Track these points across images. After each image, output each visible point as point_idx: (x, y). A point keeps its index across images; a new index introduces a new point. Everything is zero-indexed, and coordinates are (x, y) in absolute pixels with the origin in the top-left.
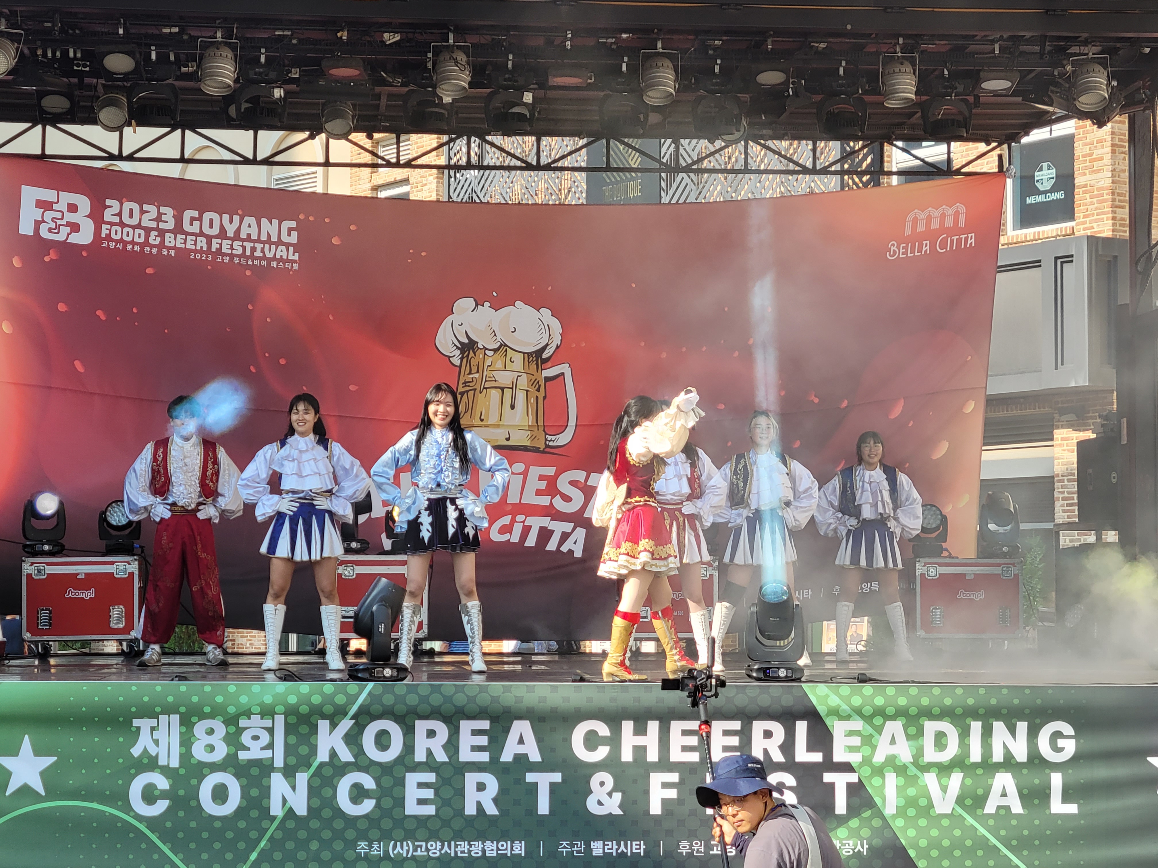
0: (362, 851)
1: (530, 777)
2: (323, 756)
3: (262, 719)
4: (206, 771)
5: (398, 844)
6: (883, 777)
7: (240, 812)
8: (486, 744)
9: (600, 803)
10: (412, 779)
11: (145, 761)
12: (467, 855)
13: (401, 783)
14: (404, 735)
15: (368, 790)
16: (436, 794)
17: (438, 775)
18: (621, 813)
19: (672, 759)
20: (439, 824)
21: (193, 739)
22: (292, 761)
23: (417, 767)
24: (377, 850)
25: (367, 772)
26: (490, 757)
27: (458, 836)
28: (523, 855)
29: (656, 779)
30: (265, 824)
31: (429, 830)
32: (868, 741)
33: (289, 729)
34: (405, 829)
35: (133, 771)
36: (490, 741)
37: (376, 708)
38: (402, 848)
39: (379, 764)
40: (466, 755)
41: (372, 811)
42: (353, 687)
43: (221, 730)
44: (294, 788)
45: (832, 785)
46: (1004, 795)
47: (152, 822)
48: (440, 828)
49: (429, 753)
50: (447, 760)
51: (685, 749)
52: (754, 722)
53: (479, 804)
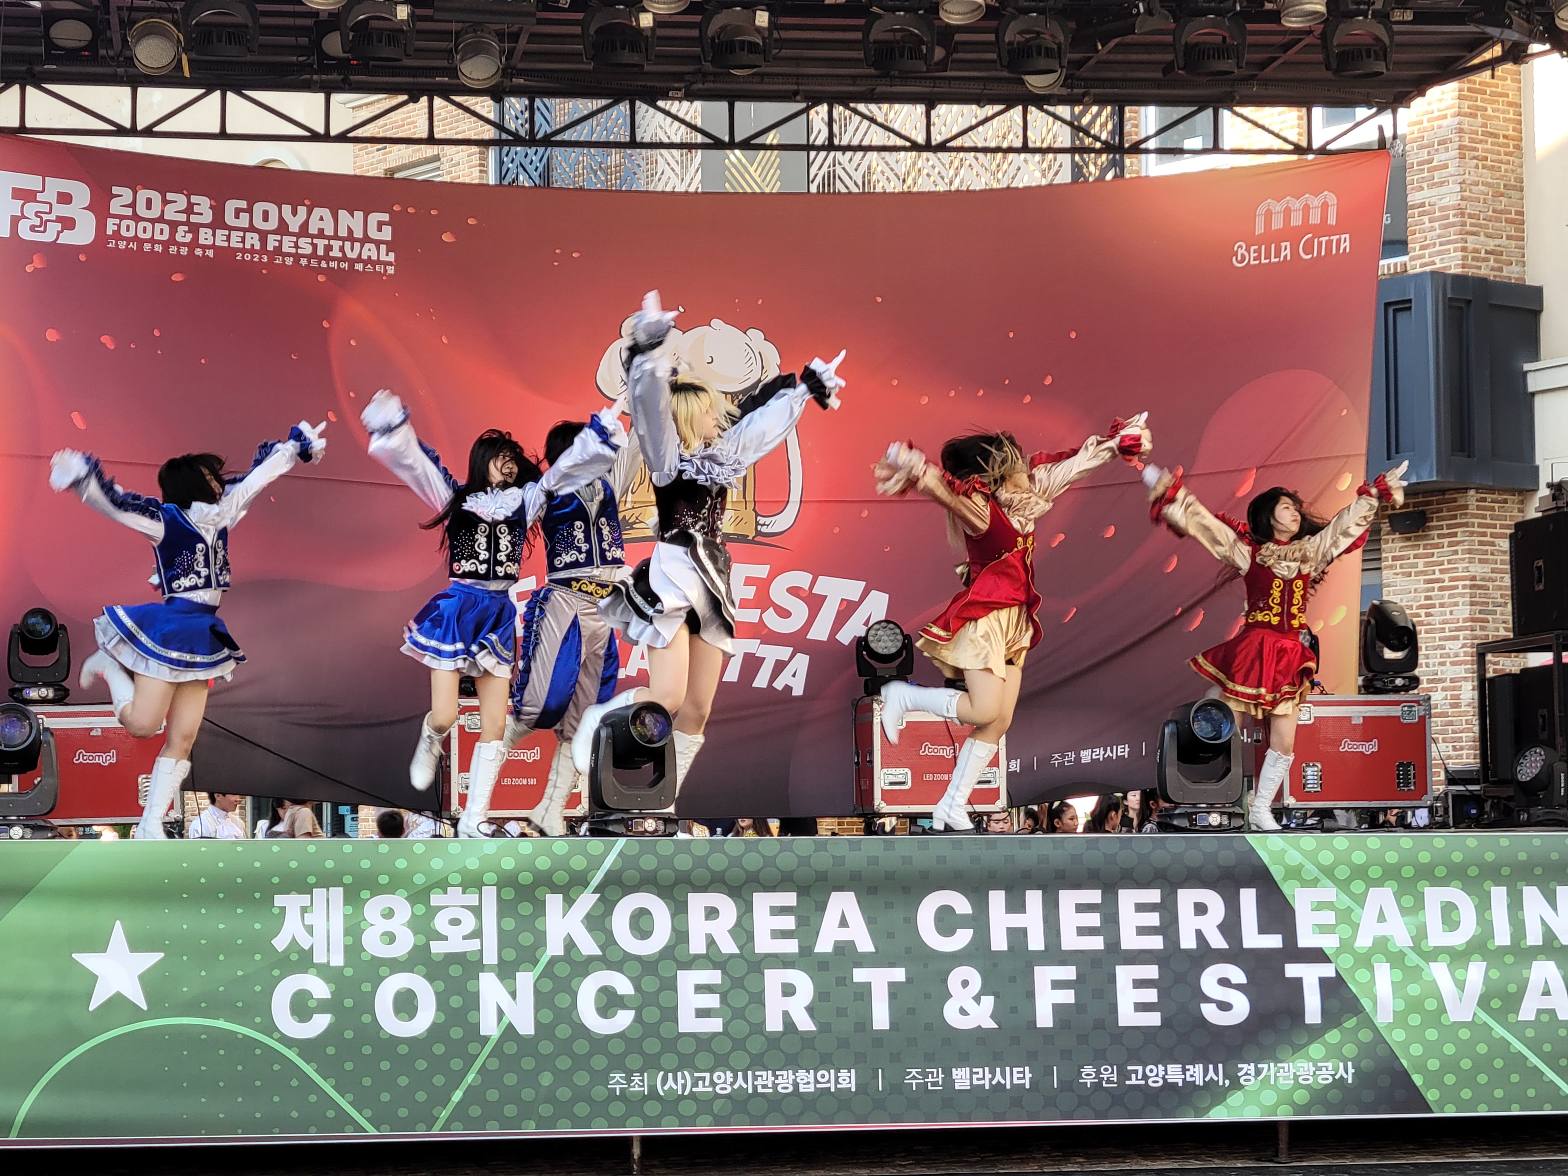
0: (618, 1087)
1: (860, 975)
2: (555, 947)
3: (464, 893)
4: (383, 971)
5: (670, 1075)
6: (1371, 969)
7: (436, 1032)
8: (793, 927)
9: (963, 1012)
10: (687, 979)
11: (294, 957)
12: (771, 1091)
13: (671, 985)
14: (673, 917)
15: (622, 997)
16: (723, 1000)
17: (724, 973)
18: (992, 1025)
19: (1065, 947)
20: (728, 1045)
21: (362, 926)
22: (510, 955)
23: (691, 963)
24: (639, 1085)
25: (621, 971)
26: (800, 946)
27: (758, 1062)
28: (853, 1089)
29: (1044, 975)
30: (473, 1048)
31: (714, 1053)
32: (1345, 917)
33: (504, 908)
34: (678, 1053)
35: (276, 973)
36: (799, 923)
37: (631, 875)
38: (675, 1081)
39: (638, 958)
40: (764, 944)
41: (630, 1026)
42: (596, 844)
43: (403, 910)
44: (513, 995)
45: (1298, 982)
46: (1547, 993)
47: (305, 1047)
48: (730, 1052)
49: (711, 942)
50: (737, 951)
51: (1083, 931)
52: (1179, 891)
53: (786, 1014)
